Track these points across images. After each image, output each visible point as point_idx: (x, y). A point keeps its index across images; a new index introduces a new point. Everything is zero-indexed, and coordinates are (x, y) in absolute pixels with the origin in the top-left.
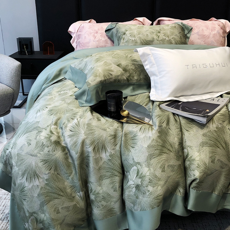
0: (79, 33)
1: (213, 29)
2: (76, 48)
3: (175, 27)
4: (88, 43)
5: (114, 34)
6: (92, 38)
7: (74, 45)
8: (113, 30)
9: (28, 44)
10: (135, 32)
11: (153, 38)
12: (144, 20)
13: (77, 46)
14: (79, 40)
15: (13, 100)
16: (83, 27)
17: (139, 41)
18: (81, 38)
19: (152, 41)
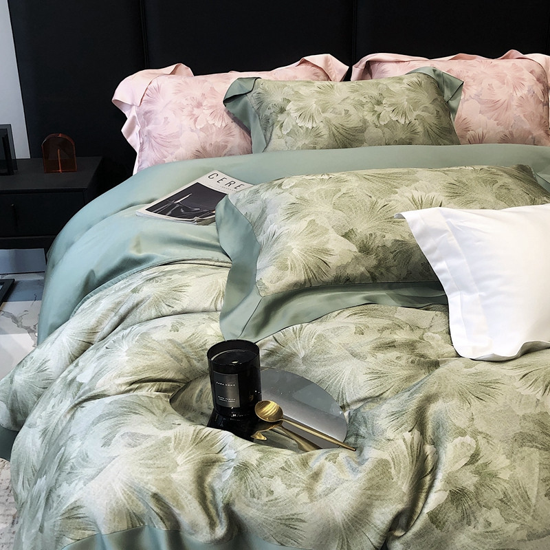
0: (145, 107)
1: (518, 84)
2: (141, 150)
3: (420, 84)
4: (176, 136)
5: (252, 112)
6: (187, 122)
7: (134, 140)
8: (246, 98)
10: (313, 105)
11: (365, 121)
12: (326, 61)
13: (142, 144)
14: (147, 128)
16: (158, 89)
17: (325, 132)
18: (153, 122)
19: (362, 129)
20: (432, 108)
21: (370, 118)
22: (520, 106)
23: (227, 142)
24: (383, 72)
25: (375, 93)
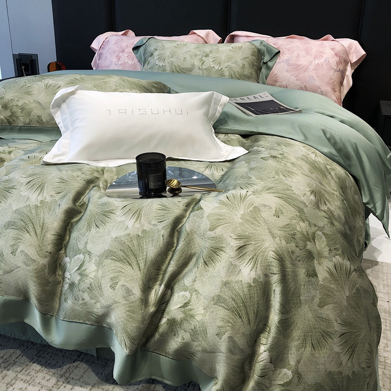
0: (101, 51)
6: (114, 60)
8: (142, 48)
9: (28, 65)
10: (168, 53)
16: (108, 42)
22: (316, 69)
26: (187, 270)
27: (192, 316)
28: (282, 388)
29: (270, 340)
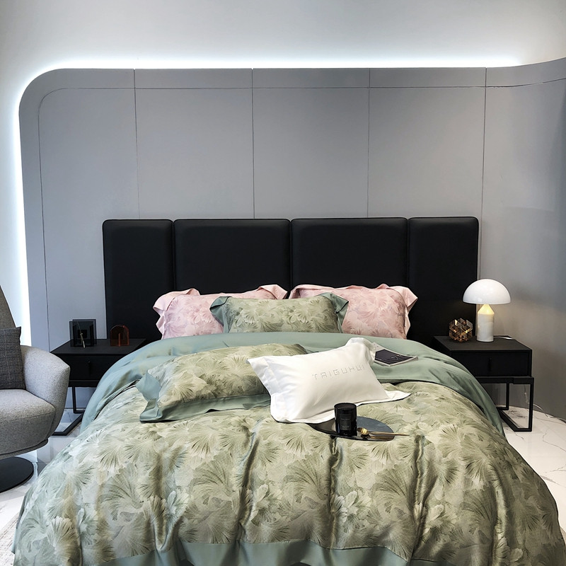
0: (170, 311)
1: (382, 303)
3: (318, 302)
4: (183, 327)
5: (224, 314)
6: (189, 319)
7: (162, 329)
8: (221, 307)
9: (86, 331)
10: (254, 311)
11: (282, 321)
12: (274, 289)
13: (165, 332)
14: (169, 323)
15: (53, 423)
16: (177, 302)
17: (259, 326)
18: (172, 319)
19: (280, 325)
20: (322, 315)
21: (285, 319)
22: (383, 315)
23: (211, 331)
24: (305, 295)
25: (291, 306)
26: (434, 489)
27: (449, 522)
28: (518, 564)
29: (504, 528)
